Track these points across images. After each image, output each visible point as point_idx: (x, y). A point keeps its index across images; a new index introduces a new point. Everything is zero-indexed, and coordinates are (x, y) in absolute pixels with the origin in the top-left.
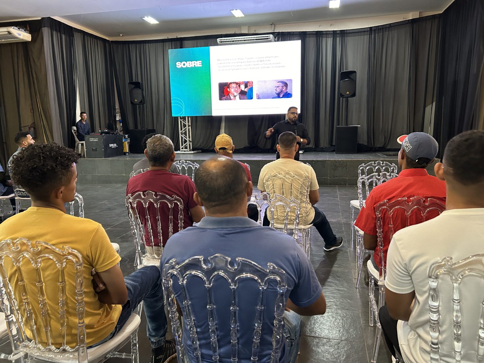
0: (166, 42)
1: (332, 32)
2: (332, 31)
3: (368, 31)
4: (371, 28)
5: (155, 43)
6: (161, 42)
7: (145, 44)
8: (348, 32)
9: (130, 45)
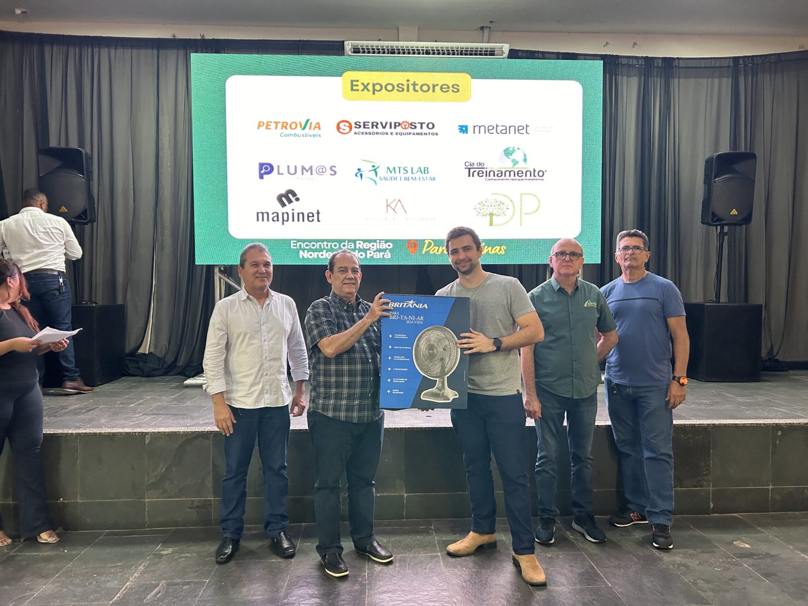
0: (165, 48)
1: (642, 62)
2: (642, 57)
3: (729, 67)
4: (736, 59)
5: (132, 47)
6: (152, 48)
7: (96, 50)
8: (682, 64)
9: (47, 49)
